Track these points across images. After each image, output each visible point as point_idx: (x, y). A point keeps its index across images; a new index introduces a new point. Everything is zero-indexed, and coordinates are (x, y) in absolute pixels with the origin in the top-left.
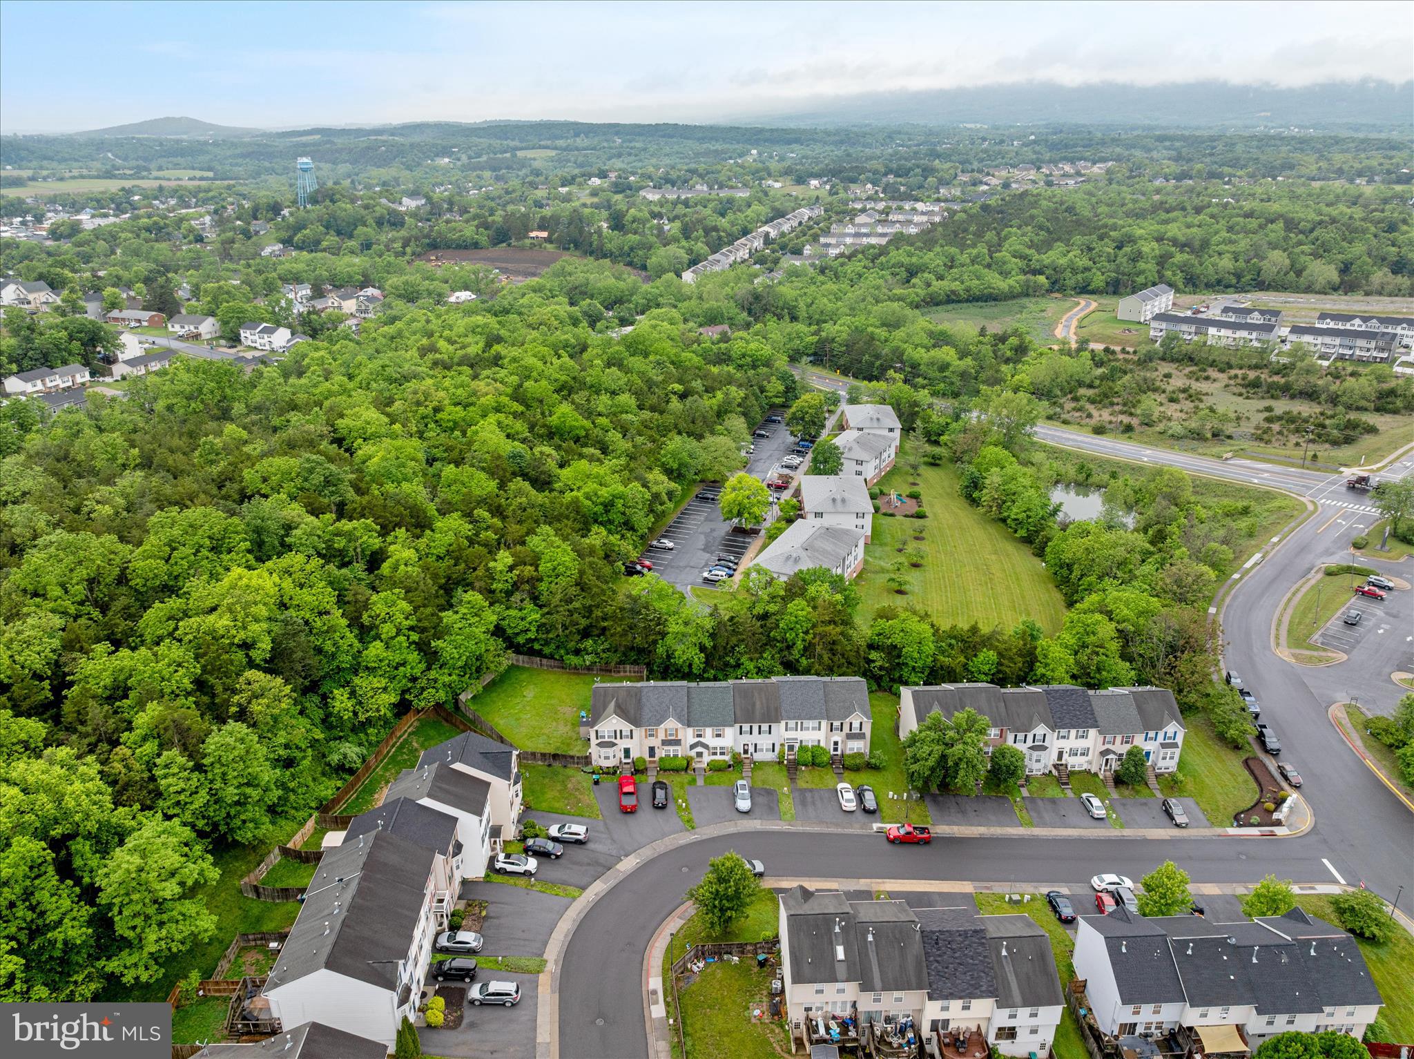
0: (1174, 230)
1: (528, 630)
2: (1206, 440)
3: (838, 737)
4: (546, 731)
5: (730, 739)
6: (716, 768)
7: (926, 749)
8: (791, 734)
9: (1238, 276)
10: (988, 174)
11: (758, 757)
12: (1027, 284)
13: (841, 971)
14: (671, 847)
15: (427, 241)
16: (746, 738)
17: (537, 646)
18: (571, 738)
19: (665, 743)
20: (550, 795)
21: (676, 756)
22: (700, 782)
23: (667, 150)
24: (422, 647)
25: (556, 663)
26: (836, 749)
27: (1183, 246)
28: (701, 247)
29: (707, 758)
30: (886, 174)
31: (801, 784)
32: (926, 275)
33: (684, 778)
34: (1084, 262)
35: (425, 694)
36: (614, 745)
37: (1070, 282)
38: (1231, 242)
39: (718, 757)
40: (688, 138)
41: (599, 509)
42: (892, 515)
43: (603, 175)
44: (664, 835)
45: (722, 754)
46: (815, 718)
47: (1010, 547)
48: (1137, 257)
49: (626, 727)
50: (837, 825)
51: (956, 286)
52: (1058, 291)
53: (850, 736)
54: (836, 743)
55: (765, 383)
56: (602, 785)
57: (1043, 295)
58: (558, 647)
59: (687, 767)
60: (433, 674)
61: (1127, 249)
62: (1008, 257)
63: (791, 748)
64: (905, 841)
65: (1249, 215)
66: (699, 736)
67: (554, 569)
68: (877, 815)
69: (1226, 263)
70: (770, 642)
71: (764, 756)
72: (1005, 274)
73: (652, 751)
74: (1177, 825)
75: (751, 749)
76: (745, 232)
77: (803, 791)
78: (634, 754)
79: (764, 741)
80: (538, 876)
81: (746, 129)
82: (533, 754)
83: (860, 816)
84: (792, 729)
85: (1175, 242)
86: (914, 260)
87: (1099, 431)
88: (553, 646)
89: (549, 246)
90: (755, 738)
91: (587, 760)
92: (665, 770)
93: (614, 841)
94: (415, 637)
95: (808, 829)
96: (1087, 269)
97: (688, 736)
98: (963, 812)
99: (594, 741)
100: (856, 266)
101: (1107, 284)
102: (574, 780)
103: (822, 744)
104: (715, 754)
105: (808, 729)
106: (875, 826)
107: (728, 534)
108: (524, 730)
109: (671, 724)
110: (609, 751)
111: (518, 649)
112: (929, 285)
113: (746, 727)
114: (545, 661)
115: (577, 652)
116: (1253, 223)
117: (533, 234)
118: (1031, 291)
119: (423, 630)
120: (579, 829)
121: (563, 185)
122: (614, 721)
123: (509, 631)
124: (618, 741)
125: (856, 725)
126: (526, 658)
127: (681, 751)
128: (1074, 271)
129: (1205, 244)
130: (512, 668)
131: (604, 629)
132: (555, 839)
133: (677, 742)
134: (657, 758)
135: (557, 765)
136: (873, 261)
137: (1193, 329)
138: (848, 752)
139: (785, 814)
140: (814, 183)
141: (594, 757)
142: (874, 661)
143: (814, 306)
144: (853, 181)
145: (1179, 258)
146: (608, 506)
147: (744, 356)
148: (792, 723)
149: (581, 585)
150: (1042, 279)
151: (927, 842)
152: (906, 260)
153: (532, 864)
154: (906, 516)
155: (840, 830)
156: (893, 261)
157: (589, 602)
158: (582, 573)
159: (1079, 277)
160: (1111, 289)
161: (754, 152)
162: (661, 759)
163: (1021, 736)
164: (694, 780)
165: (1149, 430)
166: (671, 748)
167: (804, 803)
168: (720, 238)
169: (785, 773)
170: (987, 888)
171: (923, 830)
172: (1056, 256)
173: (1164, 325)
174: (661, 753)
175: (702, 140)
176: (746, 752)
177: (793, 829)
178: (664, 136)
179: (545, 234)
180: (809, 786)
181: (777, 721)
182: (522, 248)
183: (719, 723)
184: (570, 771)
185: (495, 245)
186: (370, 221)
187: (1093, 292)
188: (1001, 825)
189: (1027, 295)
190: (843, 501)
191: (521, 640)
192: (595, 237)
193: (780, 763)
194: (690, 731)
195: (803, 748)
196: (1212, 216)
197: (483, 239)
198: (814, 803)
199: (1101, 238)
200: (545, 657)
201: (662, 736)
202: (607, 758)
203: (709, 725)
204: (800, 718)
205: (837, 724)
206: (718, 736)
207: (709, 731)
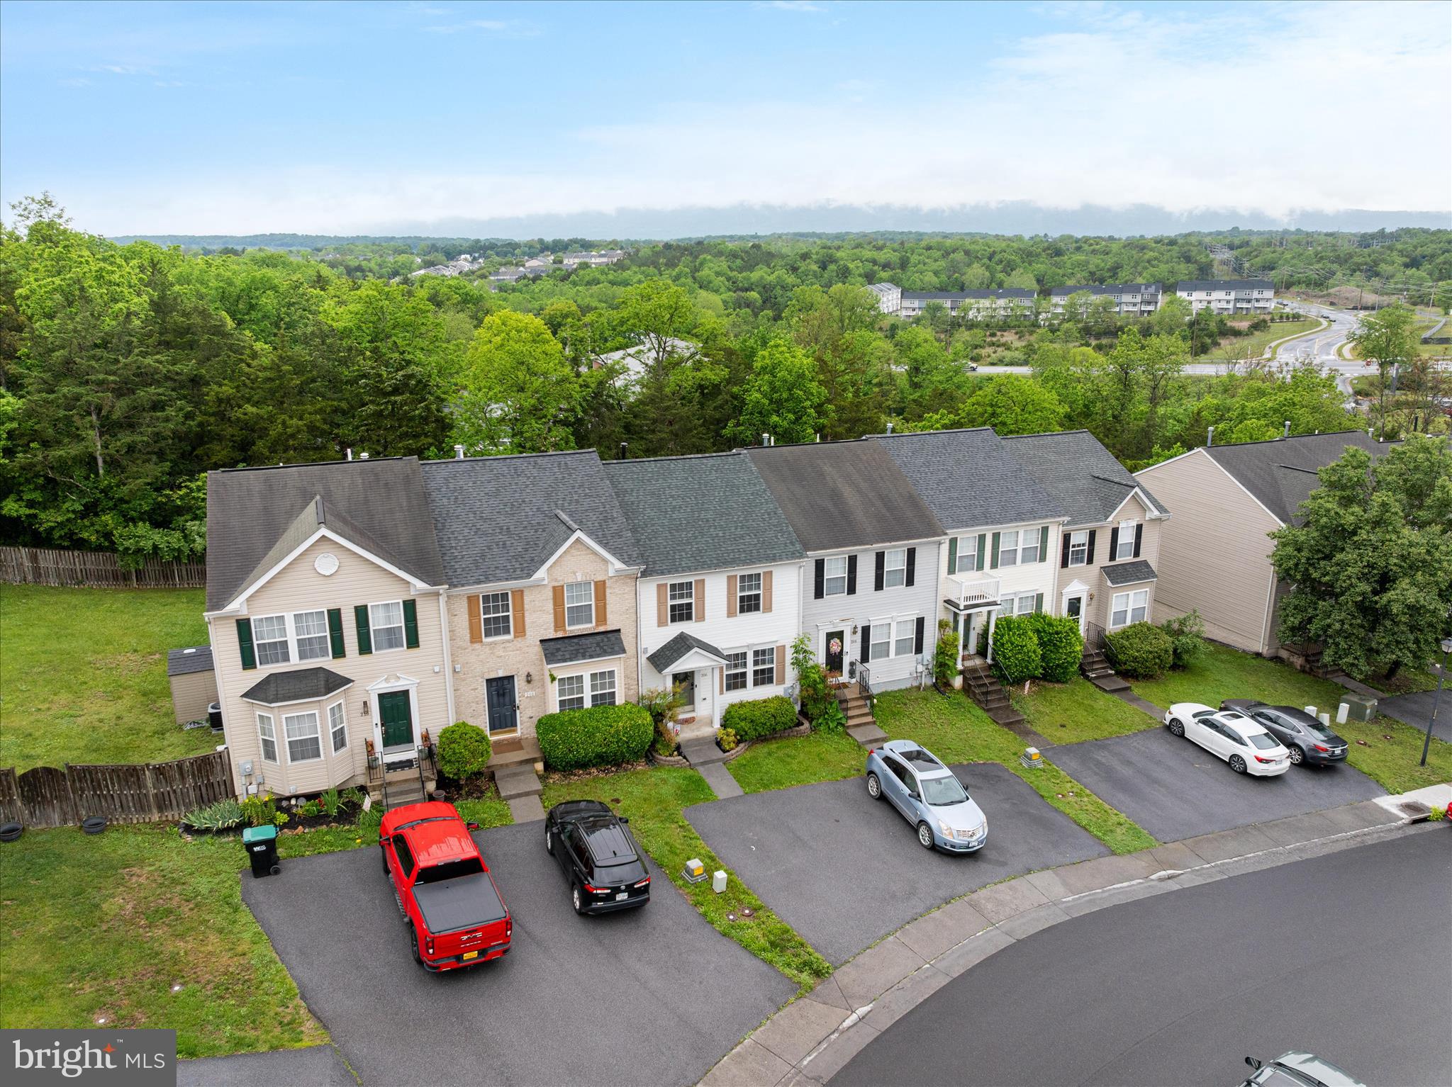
3: (1080, 580)
11: (877, 674)
16: (835, 609)
18: (134, 731)
19: (556, 649)
21: (604, 701)
22: (723, 785)
25: (91, 561)
26: (1076, 622)
29: (713, 700)
31: (1054, 735)
33: (654, 783)
36: (333, 682)
39: (752, 693)
45: (764, 677)
46: (1032, 515)
49: (382, 586)
53: (1120, 574)
54: (1077, 602)
56: (292, 874)
58: (91, 510)
59: (656, 737)
66: (683, 610)
71: (894, 669)
73: (501, 690)
75: (852, 651)
77: (1082, 752)
78: (428, 718)
79: (893, 614)
84: (966, 562)
86: (610, 277)
92: (571, 768)
97: (642, 614)
99: (233, 682)
102: (142, 876)
103: (1047, 608)
104: (736, 682)
105: (1011, 558)
109: (577, 560)
110: (312, 719)
113: (835, 565)
122: (327, 563)
124: (348, 663)
125: (1126, 537)
127: (623, 678)
133: (608, 642)
134: (524, 728)
138: (1112, 628)
139: (1110, 833)
141: (242, 755)
148: (967, 541)
162: (546, 724)
166: (585, 669)
167: (1120, 785)
169: (980, 713)
176: (835, 661)
180: (1079, 734)
181: (930, 529)
183: (748, 552)
193: (941, 684)
194: (649, 595)
198: (1149, 780)
201: (540, 621)
202: (305, 750)
203: (719, 563)
204: (987, 519)
205: (1079, 538)
206: (750, 604)
207: (715, 588)
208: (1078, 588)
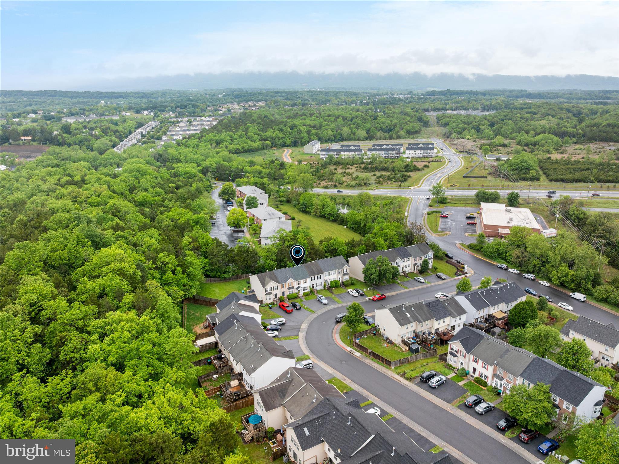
0: (308, 122)
1: (205, 267)
2: (363, 186)
5: (307, 284)
6: (306, 295)
8: (326, 278)
9: (335, 137)
10: (220, 107)
11: (317, 288)
12: (263, 145)
13: (411, 319)
14: (313, 319)
16: (313, 282)
19: (289, 289)
21: (292, 293)
22: (304, 300)
23: (57, 102)
25: (215, 279)
26: (340, 280)
27: (314, 127)
28: (115, 139)
29: (302, 292)
30: (176, 108)
31: (336, 293)
32: (224, 143)
33: (298, 300)
34: (281, 135)
36: (271, 293)
37: (278, 143)
38: (328, 125)
39: (305, 291)
40: (64, 97)
43: (35, 112)
44: (307, 316)
46: (334, 269)
47: (330, 224)
48: (300, 132)
49: (275, 285)
50: (357, 300)
51: (238, 146)
52: (274, 147)
53: (344, 275)
56: (273, 308)
57: (269, 149)
59: (297, 296)
61: (295, 129)
62: (253, 135)
63: (327, 283)
64: (380, 299)
65: (329, 116)
66: (299, 284)
68: (366, 295)
69: (330, 132)
71: (319, 288)
72: (255, 141)
73: (283, 293)
74: (444, 279)
75: (315, 286)
76: (130, 133)
77: (338, 295)
78: (278, 296)
79: (319, 282)
80: (280, 336)
83: (360, 297)
84: (327, 275)
85: (310, 126)
86: (217, 138)
87: (326, 187)
88: (215, 272)
90: (316, 281)
92: (290, 300)
93: (293, 322)
96: (283, 138)
97: (295, 285)
98: (387, 289)
99: (264, 294)
100: (193, 142)
101: (292, 142)
103: (336, 279)
104: (304, 290)
105: (332, 274)
106: (367, 298)
107: (232, 233)
109: (291, 280)
110: (270, 296)
112: (227, 147)
113: (313, 278)
115: (225, 272)
116: (332, 119)
117: (22, 138)
118: (265, 147)
120: (282, 319)
121: (14, 118)
122: (272, 284)
124: (273, 291)
125: (345, 270)
127: (294, 291)
128: (279, 139)
129: (321, 126)
131: (234, 261)
134: (285, 296)
137: (335, 153)
138: (344, 281)
139: (338, 302)
140: (146, 112)
141: (264, 300)
144: (163, 111)
145: (314, 131)
147: (185, 173)
148: (326, 273)
150: (268, 142)
151: (385, 298)
152: (214, 138)
153: (275, 333)
154: (288, 220)
155: (358, 302)
156: (209, 139)
159: (281, 141)
160: (293, 145)
161: (103, 102)
162: (287, 296)
164: (301, 300)
165: (342, 186)
166: (291, 290)
167: (341, 298)
168: (121, 135)
169: (328, 292)
171: (382, 295)
172: (269, 133)
173: (325, 153)
174: (286, 294)
175: (72, 97)
176: (313, 287)
179: (29, 138)
180: (339, 293)
181: (323, 273)
183: (304, 277)
187: (287, 146)
188: (400, 290)
189: (264, 149)
190: (273, 214)
193: (324, 289)
194: (296, 283)
195: (331, 282)
196: (317, 117)
198: (344, 297)
199: (285, 125)
201: (287, 286)
202: (269, 299)
203: (302, 279)
204: (329, 271)
205: (340, 271)
206: (305, 282)
207: (302, 281)
208: (340, 276)
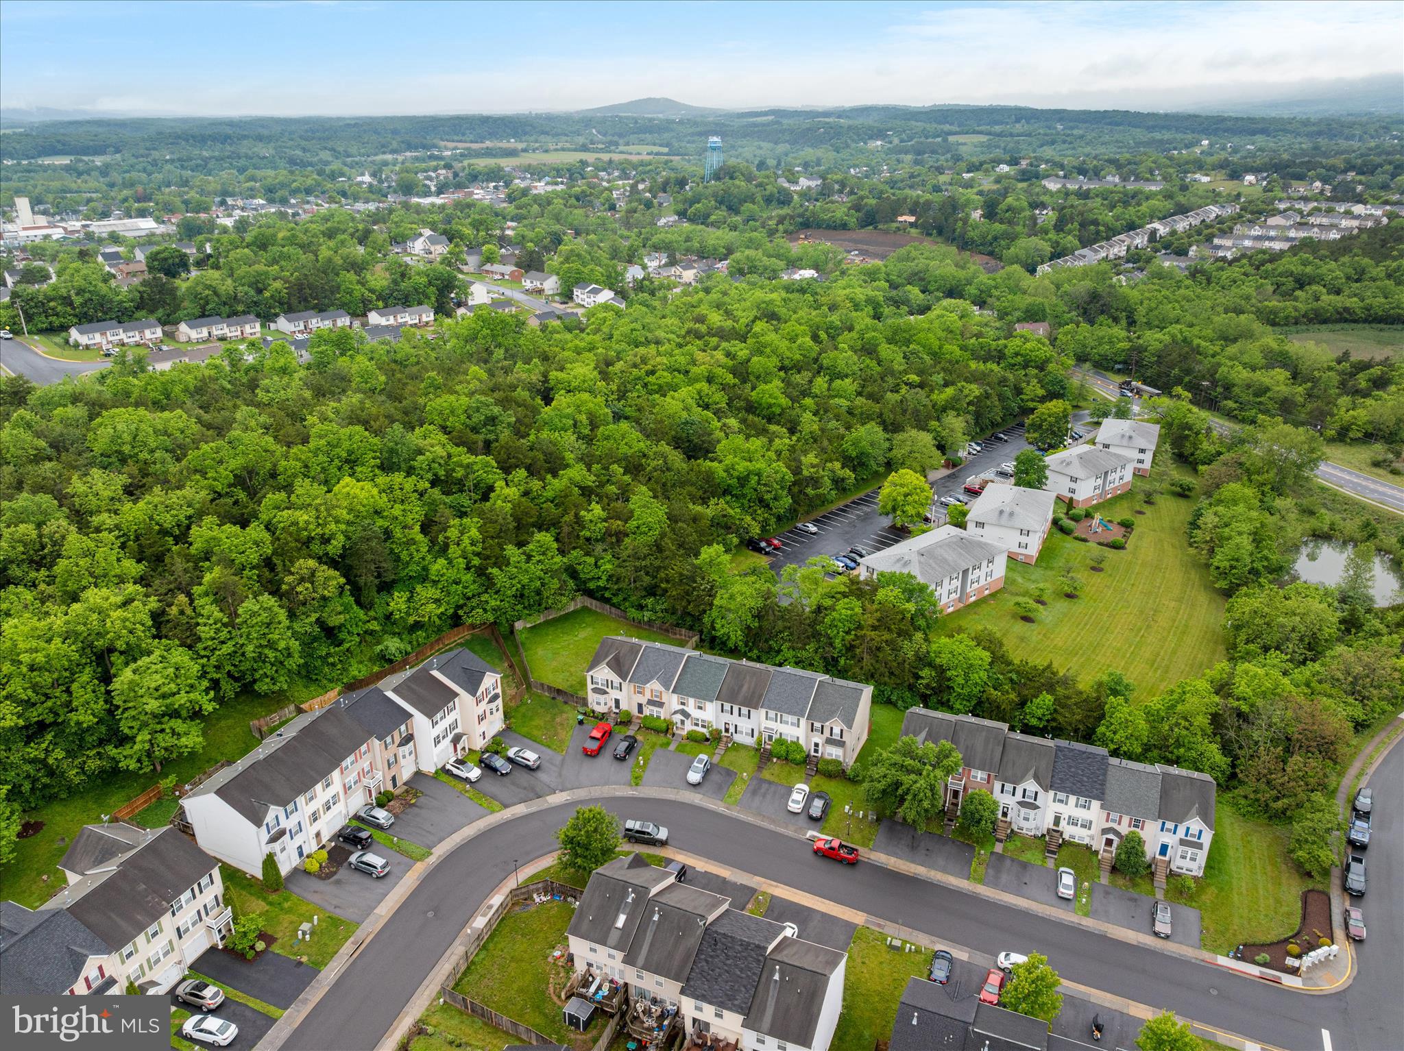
1: (599, 578)
3: (818, 738)
4: (572, 669)
5: (710, 714)
6: (693, 738)
7: (883, 770)
8: (771, 724)
11: (738, 738)
13: (614, 937)
14: (605, 795)
15: (800, 220)
16: (726, 717)
17: (607, 595)
19: (650, 702)
20: (536, 722)
21: (659, 717)
22: (672, 747)
24: (481, 572)
25: (621, 613)
26: (816, 751)
28: (1070, 240)
29: (689, 726)
31: (766, 774)
32: (1315, 287)
33: (662, 739)
35: (474, 612)
36: (606, 693)
39: (700, 729)
41: (734, 482)
42: (1085, 540)
43: (1014, 162)
44: (606, 784)
45: (703, 726)
46: (795, 714)
49: (617, 680)
50: (773, 822)
51: (1353, 303)
53: (830, 741)
54: (816, 745)
55: (1024, 385)
56: (584, 727)
58: (625, 599)
59: (667, 729)
60: (485, 597)
63: (770, 738)
64: (828, 855)
66: (683, 704)
67: (638, 528)
68: (819, 824)
70: (816, 635)
71: (743, 739)
73: (640, 707)
75: (732, 729)
76: (1131, 227)
77: (762, 781)
78: (623, 706)
79: (745, 725)
80: (477, 785)
81: (1207, 118)
82: (542, 685)
83: (802, 820)
84: (771, 719)
88: (620, 597)
89: (913, 231)
90: (734, 719)
91: (584, 702)
92: (648, 729)
93: (560, 775)
94: (476, 561)
95: (742, 817)
97: (673, 702)
99: (590, 686)
100: (1235, 271)
102: (565, 716)
103: (801, 742)
104: (697, 725)
105: (787, 723)
106: (810, 833)
107: (883, 529)
108: (555, 664)
110: (602, 698)
111: (590, 594)
112: (1316, 299)
113: (727, 706)
114: (613, 610)
115: (641, 607)
117: (900, 219)
119: (487, 558)
120: (531, 756)
121: (968, 172)
122: (606, 671)
123: (582, 576)
124: (609, 690)
125: (837, 731)
126: (598, 603)
127: (663, 713)
130: (585, 609)
131: (666, 591)
132: (510, 760)
133: (661, 705)
134: (643, 715)
135: (560, 699)
136: (1258, 268)
138: (826, 757)
139: (730, 797)
140: (1250, 178)
141: (590, 700)
142: (922, 678)
143: (1156, 312)
146: (743, 480)
148: (772, 714)
149: (658, 547)
151: (853, 864)
152: (1299, 269)
153: (475, 773)
154: (1100, 544)
155: (772, 827)
156: (1282, 269)
157: (657, 563)
158: (663, 535)
162: (646, 717)
163: (1009, 787)
164: (668, 744)
166: (655, 709)
167: (754, 793)
169: (756, 760)
170: (879, 925)
171: (852, 850)
174: (647, 711)
176: (727, 730)
177: (728, 812)
178: (1110, 124)
179: (912, 219)
180: (772, 778)
181: (756, 708)
182: (886, 232)
183: (703, 696)
184: (567, 708)
185: (862, 227)
186: (759, 198)
188: (944, 870)
190: (1012, 514)
191: (592, 585)
192: (960, 224)
193: (757, 750)
194: (674, 697)
195: (781, 742)
197: (852, 221)
198: (764, 796)
200: (613, 605)
201: (648, 696)
202: (598, 703)
203: (693, 696)
204: (780, 710)
205: (817, 725)
206: (700, 708)
207: (691, 701)
208: (816, 740)
